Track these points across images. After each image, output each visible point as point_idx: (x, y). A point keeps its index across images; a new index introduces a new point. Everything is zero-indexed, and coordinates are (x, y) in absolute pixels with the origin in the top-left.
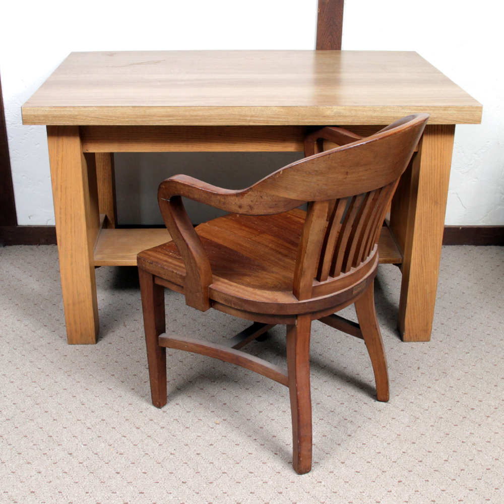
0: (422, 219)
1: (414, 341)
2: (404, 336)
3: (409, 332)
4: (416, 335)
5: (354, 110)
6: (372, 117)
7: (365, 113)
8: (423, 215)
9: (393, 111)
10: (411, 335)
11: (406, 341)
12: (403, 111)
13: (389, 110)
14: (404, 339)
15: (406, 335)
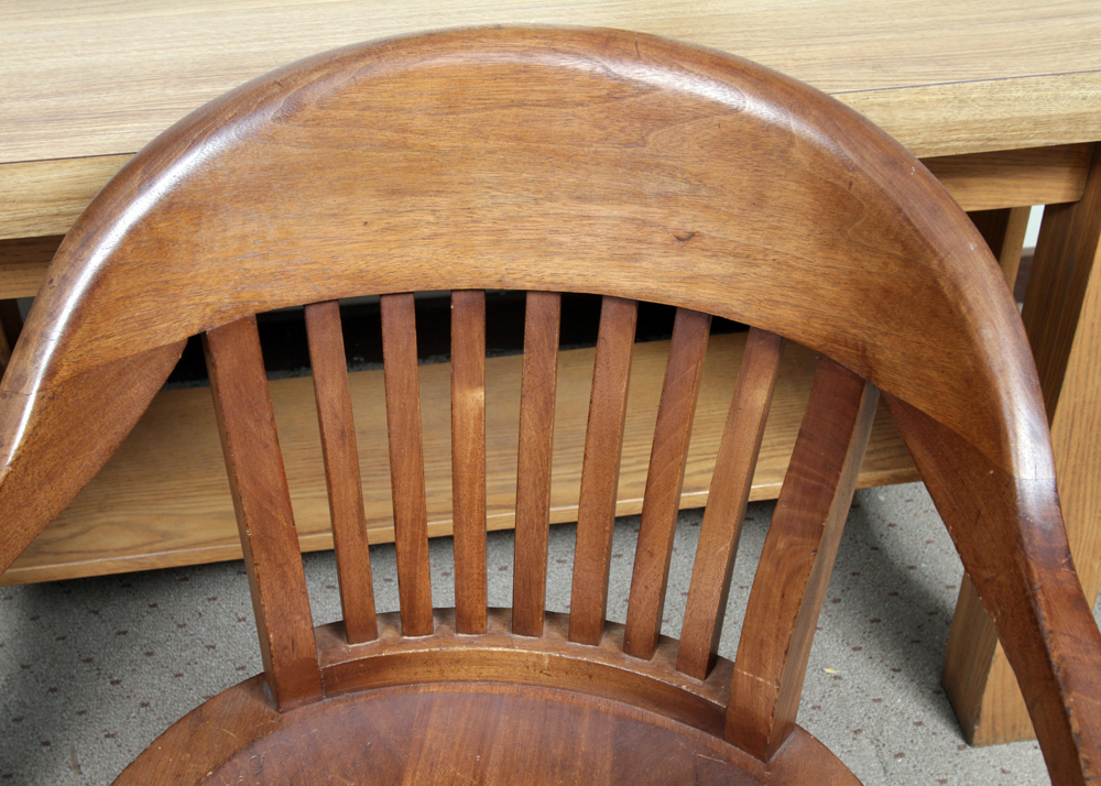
0: (1077, 423)
1: (1006, 741)
2: (976, 734)
3: (994, 722)
4: (1014, 728)
5: (879, 105)
6: (948, 127)
7: (921, 115)
8: (1082, 412)
9: (1035, 95)
10: (998, 729)
11: (980, 745)
12: (1075, 93)
13: (1020, 94)
14: (976, 739)
15: (981, 730)
